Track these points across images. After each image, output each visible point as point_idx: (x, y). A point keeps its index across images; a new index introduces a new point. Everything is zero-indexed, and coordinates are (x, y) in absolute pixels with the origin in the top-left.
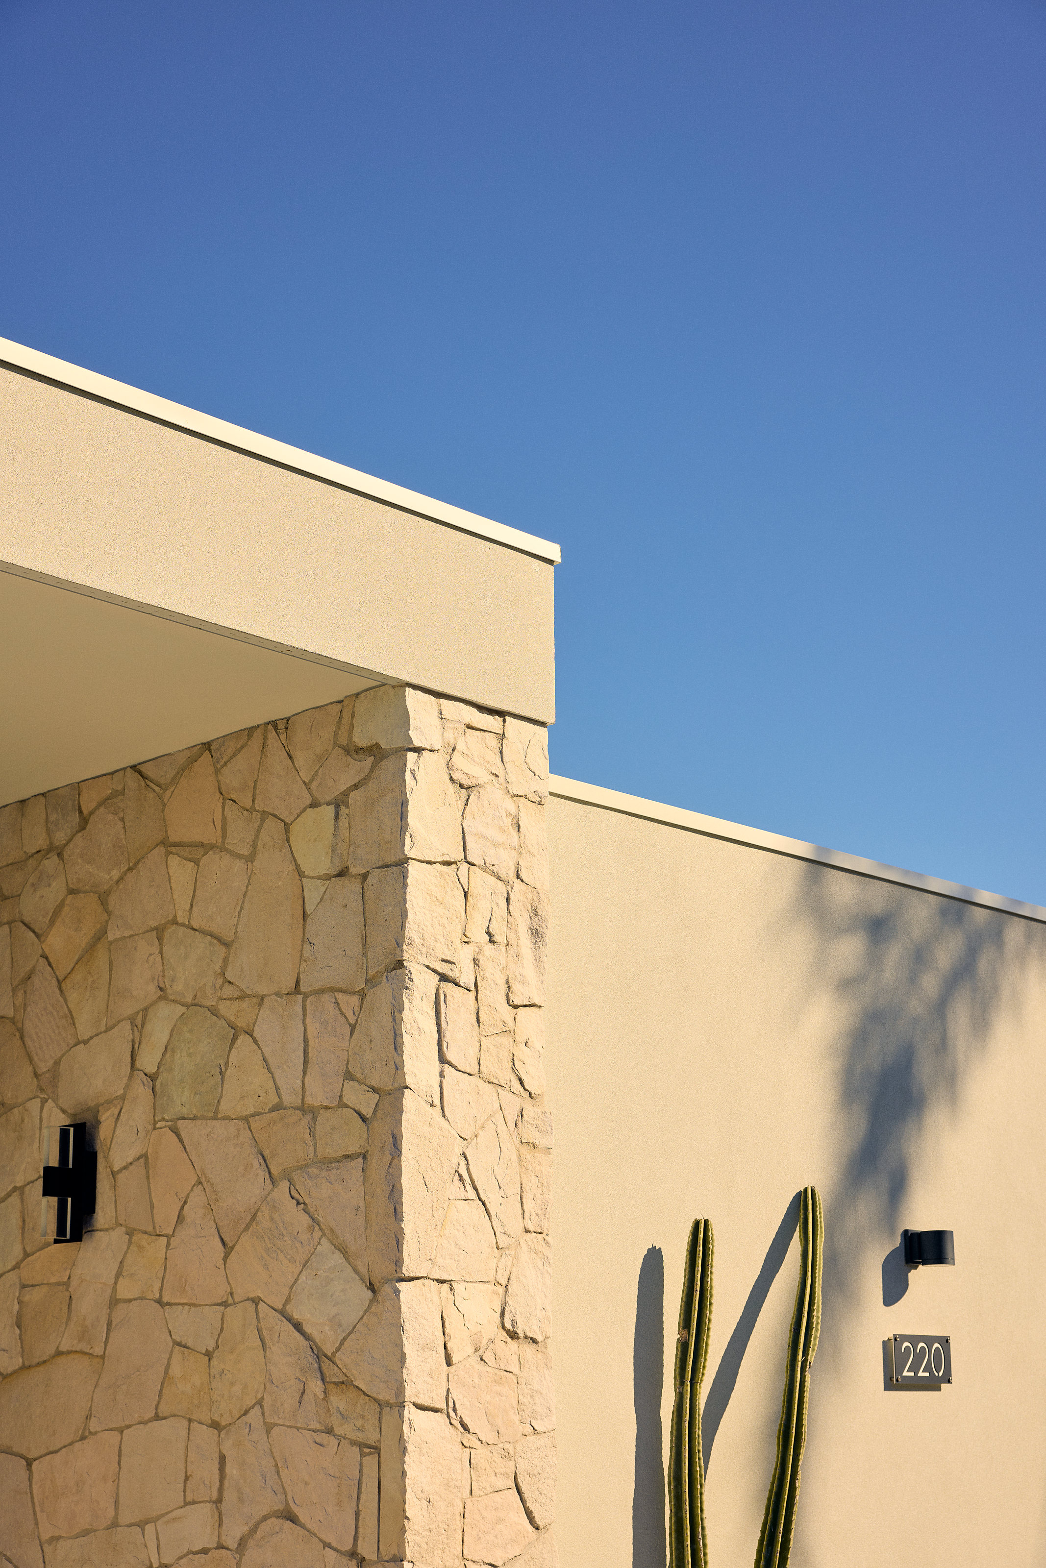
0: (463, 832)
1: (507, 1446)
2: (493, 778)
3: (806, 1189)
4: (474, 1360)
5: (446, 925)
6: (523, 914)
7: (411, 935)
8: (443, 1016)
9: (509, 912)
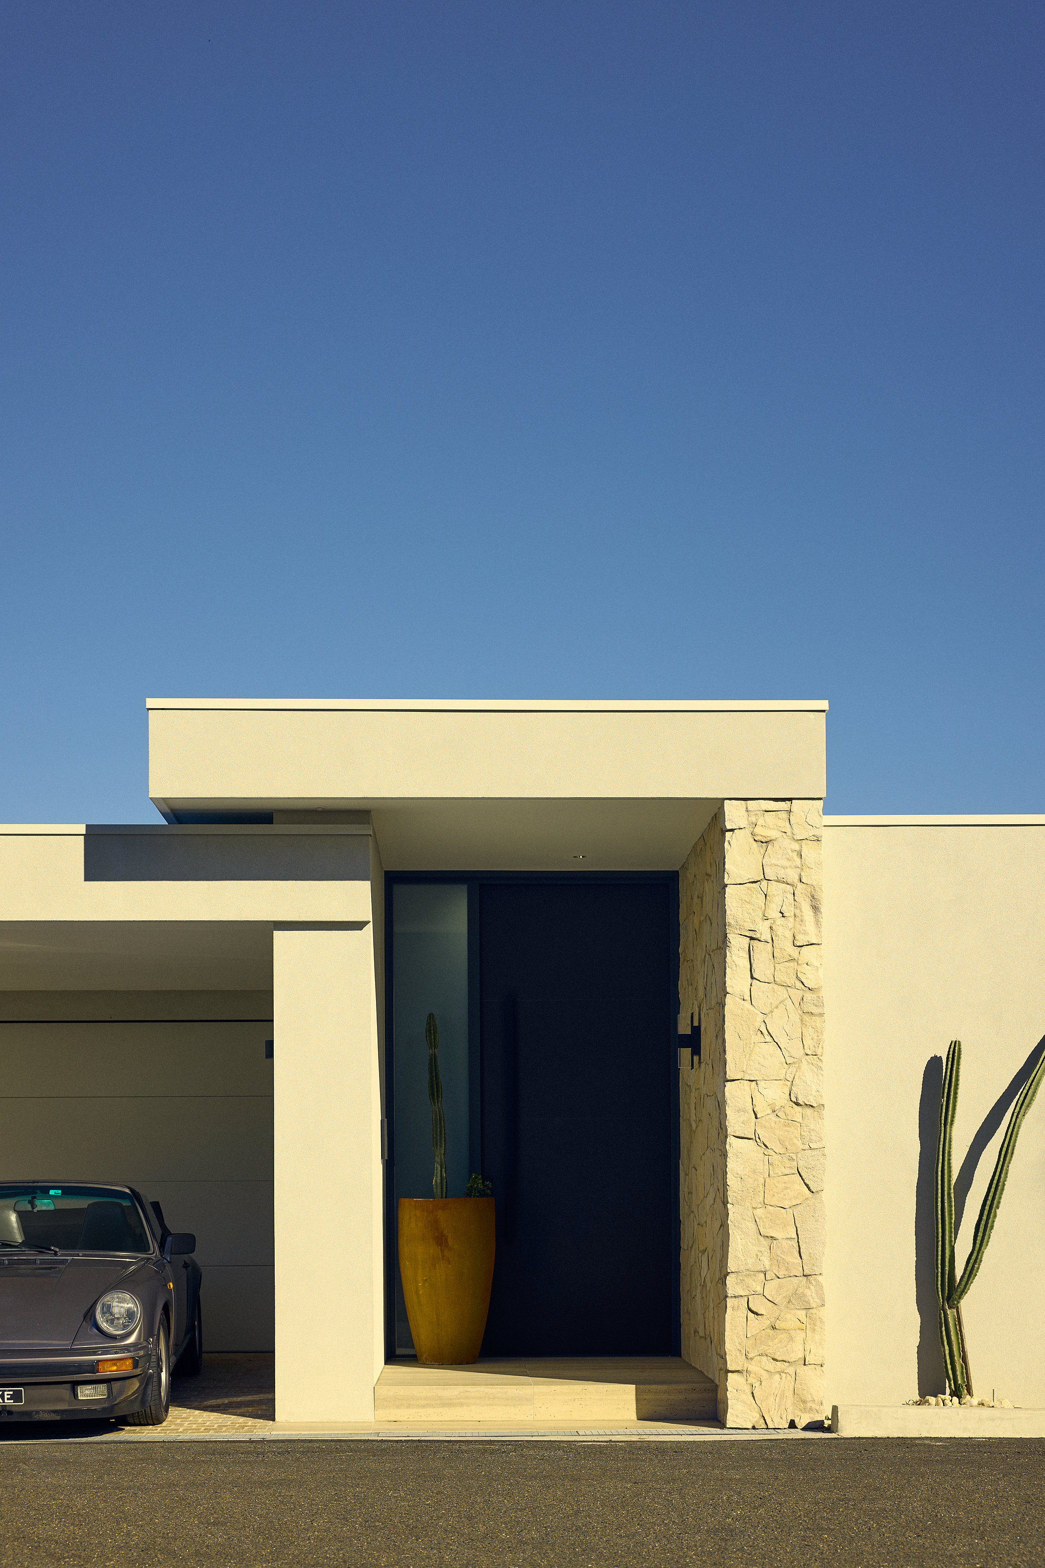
0: (763, 866)
1: (791, 1155)
2: (783, 834)
4: (773, 1117)
5: (752, 913)
6: (805, 899)
7: (729, 921)
8: (752, 957)
9: (794, 900)
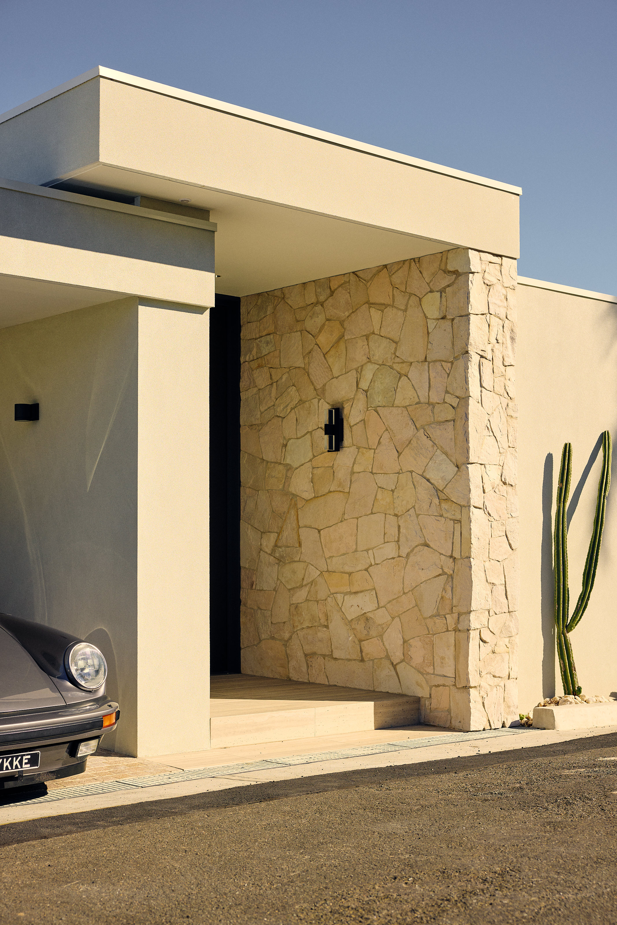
0: (488, 302)
1: (503, 521)
2: (498, 281)
3: (605, 432)
4: (492, 492)
5: (483, 337)
6: (508, 332)
7: (471, 341)
8: (481, 370)
9: (503, 331)
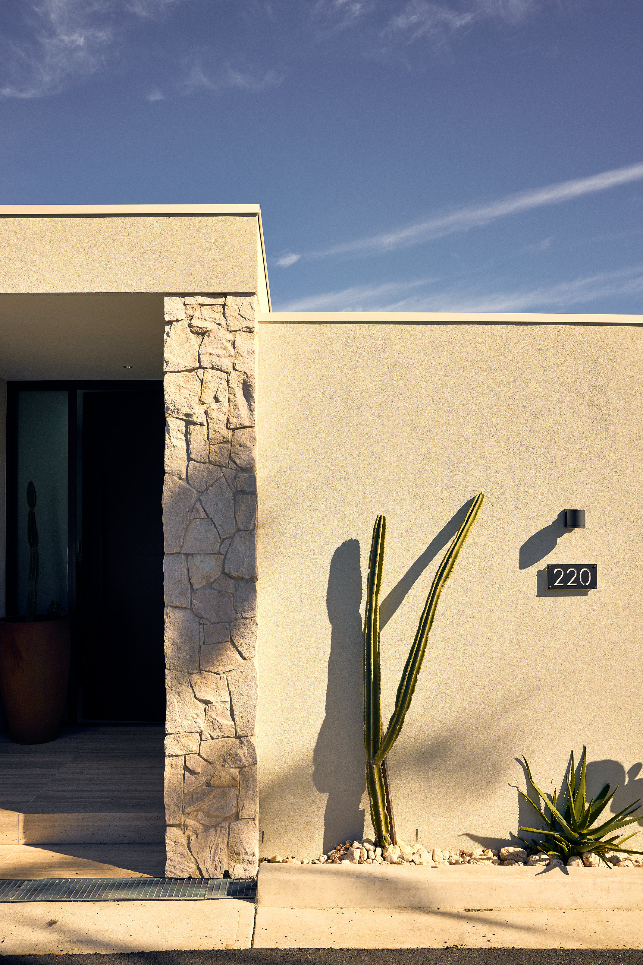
0: (199, 355)
1: (224, 625)
2: (219, 326)
4: (208, 589)
5: (189, 398)
6: (239, 385)
8: (188, 439)
9: (229, 387)
